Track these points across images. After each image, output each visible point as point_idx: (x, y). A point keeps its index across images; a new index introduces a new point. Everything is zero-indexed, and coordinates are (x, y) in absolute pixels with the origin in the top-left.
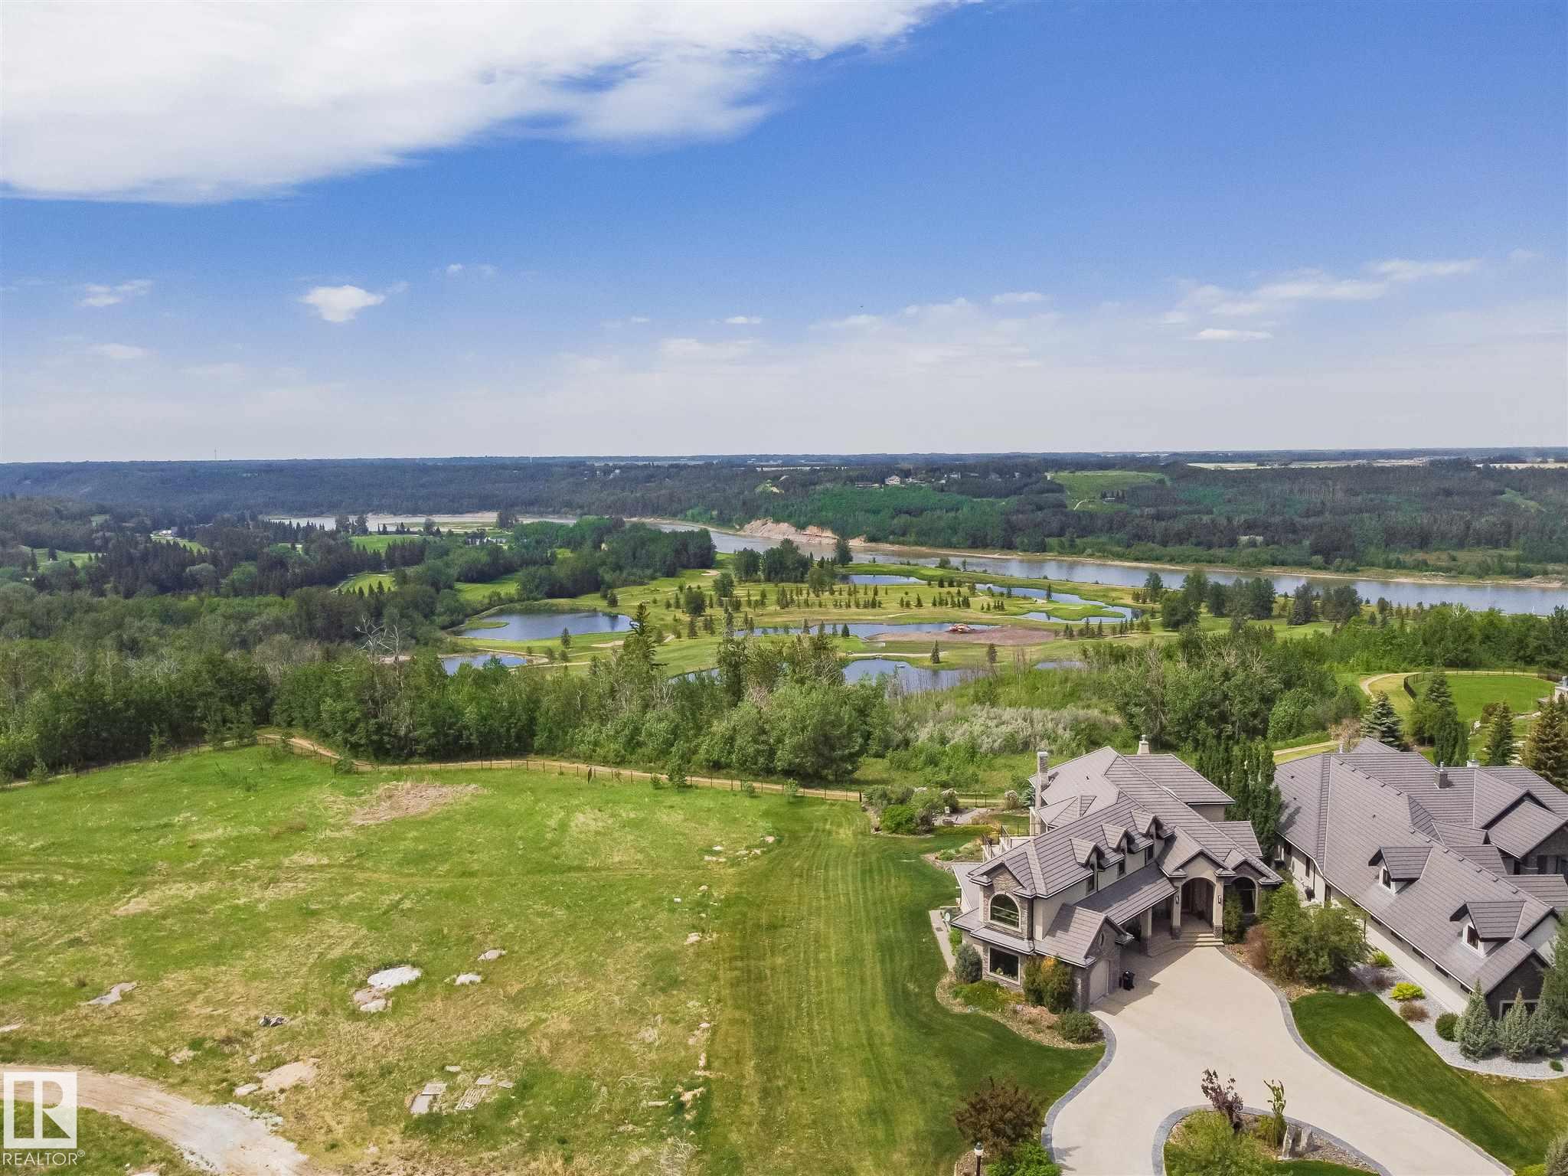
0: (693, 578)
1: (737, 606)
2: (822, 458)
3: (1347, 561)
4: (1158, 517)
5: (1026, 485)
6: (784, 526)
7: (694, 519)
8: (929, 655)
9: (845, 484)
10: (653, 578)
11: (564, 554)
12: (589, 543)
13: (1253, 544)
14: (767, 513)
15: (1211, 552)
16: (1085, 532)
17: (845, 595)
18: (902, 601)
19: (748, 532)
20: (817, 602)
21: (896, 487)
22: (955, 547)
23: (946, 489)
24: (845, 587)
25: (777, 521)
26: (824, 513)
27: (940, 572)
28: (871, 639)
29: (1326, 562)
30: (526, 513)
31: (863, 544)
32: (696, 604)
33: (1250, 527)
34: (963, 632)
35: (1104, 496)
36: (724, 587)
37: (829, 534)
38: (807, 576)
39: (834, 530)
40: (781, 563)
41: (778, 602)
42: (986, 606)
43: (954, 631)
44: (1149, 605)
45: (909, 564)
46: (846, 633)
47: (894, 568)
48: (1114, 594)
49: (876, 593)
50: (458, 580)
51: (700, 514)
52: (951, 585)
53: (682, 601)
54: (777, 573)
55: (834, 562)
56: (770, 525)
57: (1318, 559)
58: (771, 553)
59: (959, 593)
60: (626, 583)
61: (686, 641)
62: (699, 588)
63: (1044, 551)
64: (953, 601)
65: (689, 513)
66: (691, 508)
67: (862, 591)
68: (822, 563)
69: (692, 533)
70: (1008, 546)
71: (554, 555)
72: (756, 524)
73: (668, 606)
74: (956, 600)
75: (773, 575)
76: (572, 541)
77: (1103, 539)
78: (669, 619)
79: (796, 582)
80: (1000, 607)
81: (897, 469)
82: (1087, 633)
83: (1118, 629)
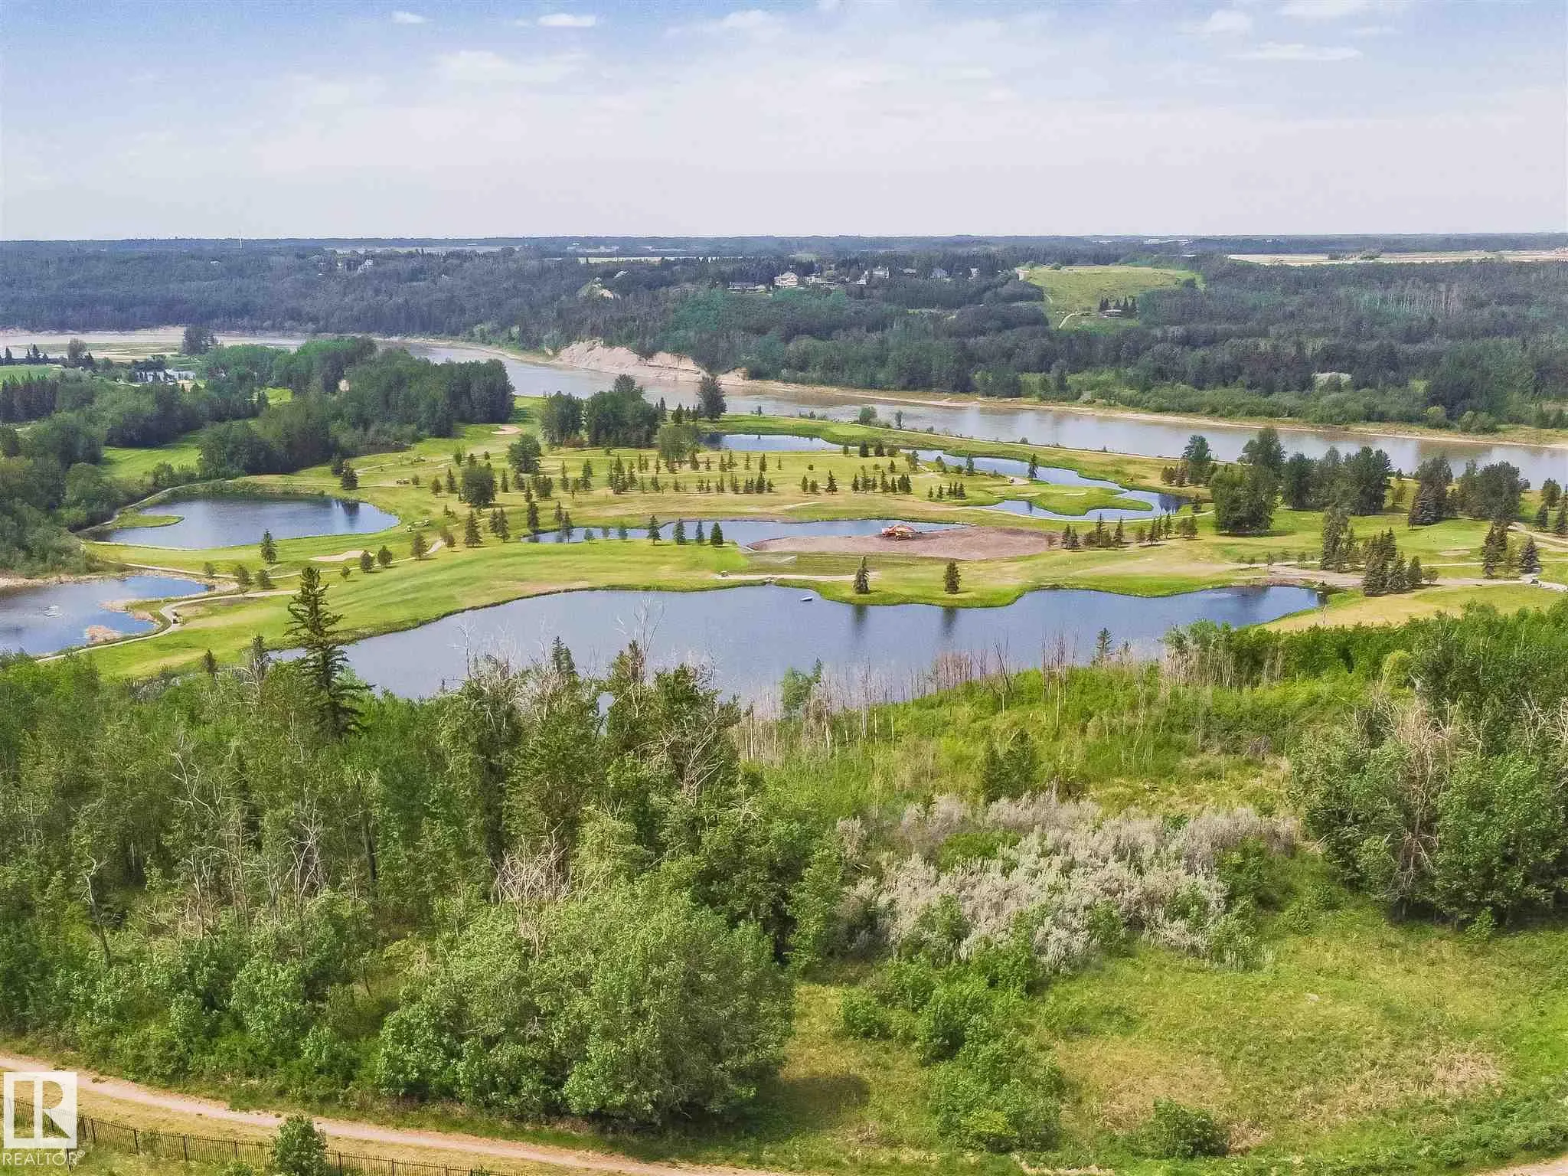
0: (477, 439)
1: (545, 489)
2: (677, 242)
3: (1483, 416)
4: (1188, 341)
5: (987, 288)
6: (622, 353)
7: (485, 340)
8: (853, 578)
9: (713, 285)
10: (418, 440)
11: (278, 397)
12: (317, 381)
13: (1337, 387)
14: (594, 332)
15: (1274, 398)
16: (1080, 363)
17: (715, 467)
18: (805, 479)
19: (566, 360)
20: (671, 482)
21: (792, 291)
22: (882, 389)
23: (867, 293)
24: (714, 455)
25: (610, 344)
26: (682, 332)
27: (861, 431)
28: (758, 547)
29: (1449, 416)
30: (228, 328)
31: (741, 382)
32: (480, 489)
33: (1330, 359)
34: (903, 537)
35: (1104, 306)
36: (525, 457)
37: (689, 364)
38: (656, 439)
39: (698, 359)
40: (615, 416)
41: (612, 482)
42: (936, 492)
43: (890, 535)
44: (1190, 490)
45: (812, 416)
46: (717, 539)
47: (790, 422)
48: (1131, 470)
49: (763, 467)
50: (109, 443)
51: (494, 332)
52: (879, 453)
53: (459, 480)
54: (608, 433)
55: (696, 415)
56: (600, 350)
57: (1437, 411)
58: (600, 399)
59: (892, 467)
60: (372, 449)
61: (462, 552)
62: (487, 456)
63: (1019, 395)
64: (884, 482)
65: (477, 329)
66: (481, 322)
67: (741, 463)
68: (678, 415)
69: (476, 365)
70: (963, 386)
71: (263, 399)
72: (578, 348)
73: (437, 488)
74: (889, 479)
75: (603, 436)
76: (293, 376)
77: (1107, 376)
78: (437, 512)
79: (639, 447)
80: (958, 493)
81: (793, 261)
82: (1100, 539)
83: (1147, 532)
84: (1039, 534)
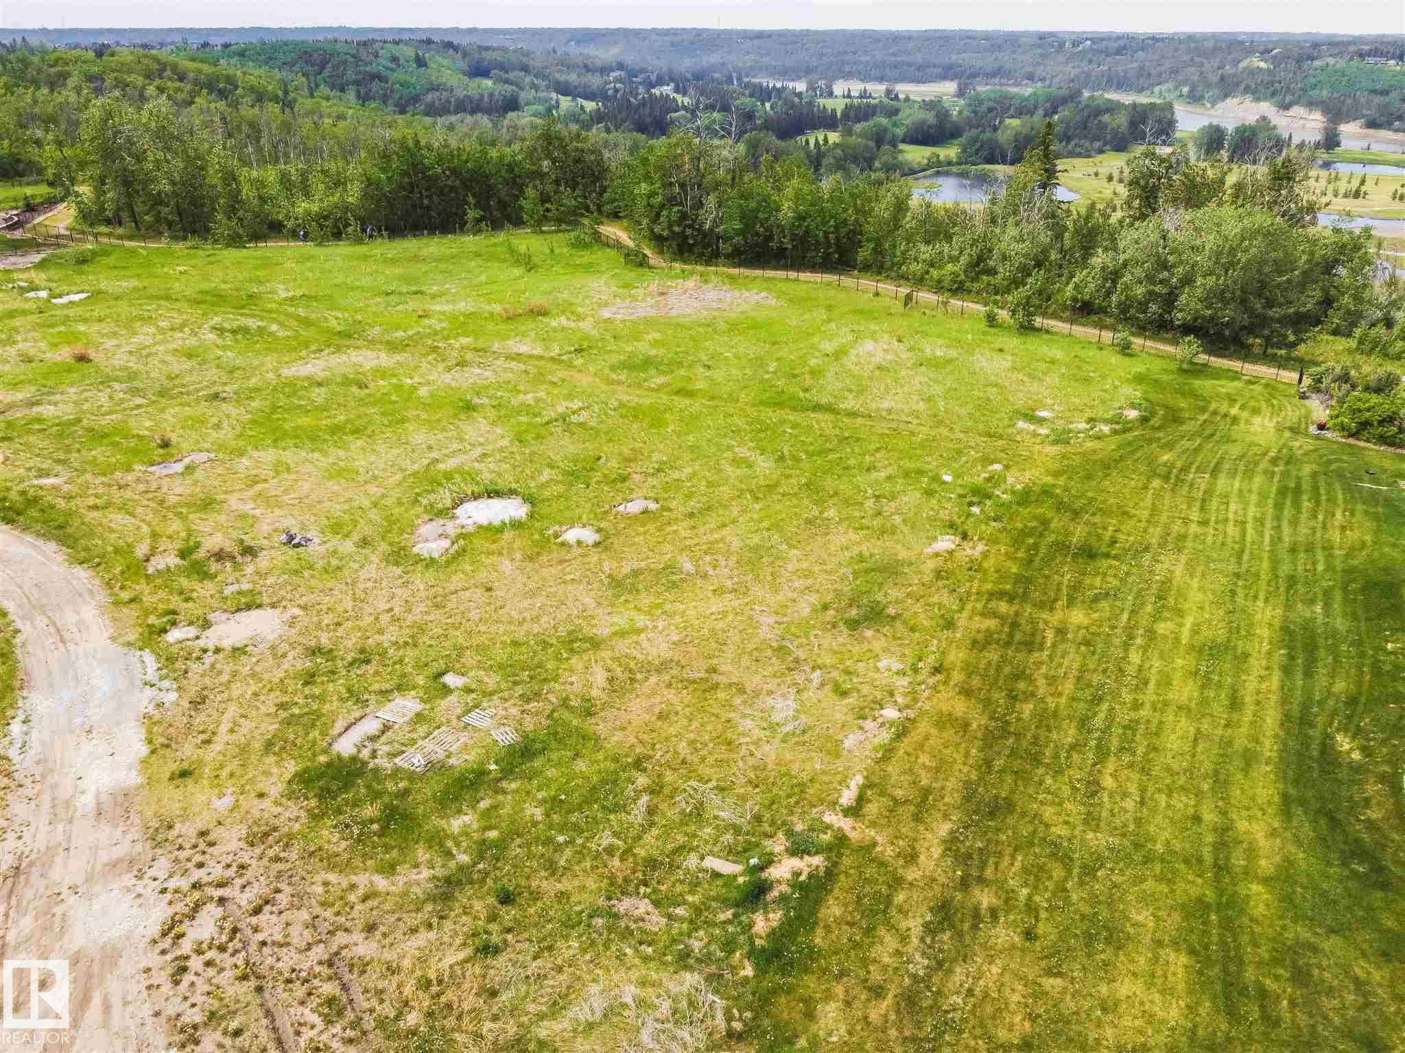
6: (1264, 104)
7: (1161, 96)
9: (1351, 60)
11: (1013, 123)
12: (1040, 113)
14: (1247, 90)
17: (1323, 183)
18: (1396, 192)
19: (1221, 108)
24: (1324, 174)
25: (1258, 100)
26: (1316, 92)
37: (1317, 115)
39: (1326, 111)
40: (1251, 140)
47: (1392, 157)
49: (1363, 182)
50: (903, 141)
51: (1168, 90)
55: (1315, 147)
56: (1248, 102)
58: (1242, 130)
60: (1071, 154)
65: (1157, 87)
66: (1163, 82)
68: (1301, 146)
69: (1154, 105)
71: (1002, 122)
72: (1231, 102)
73: (1110, 179)
75: (1238, 155)
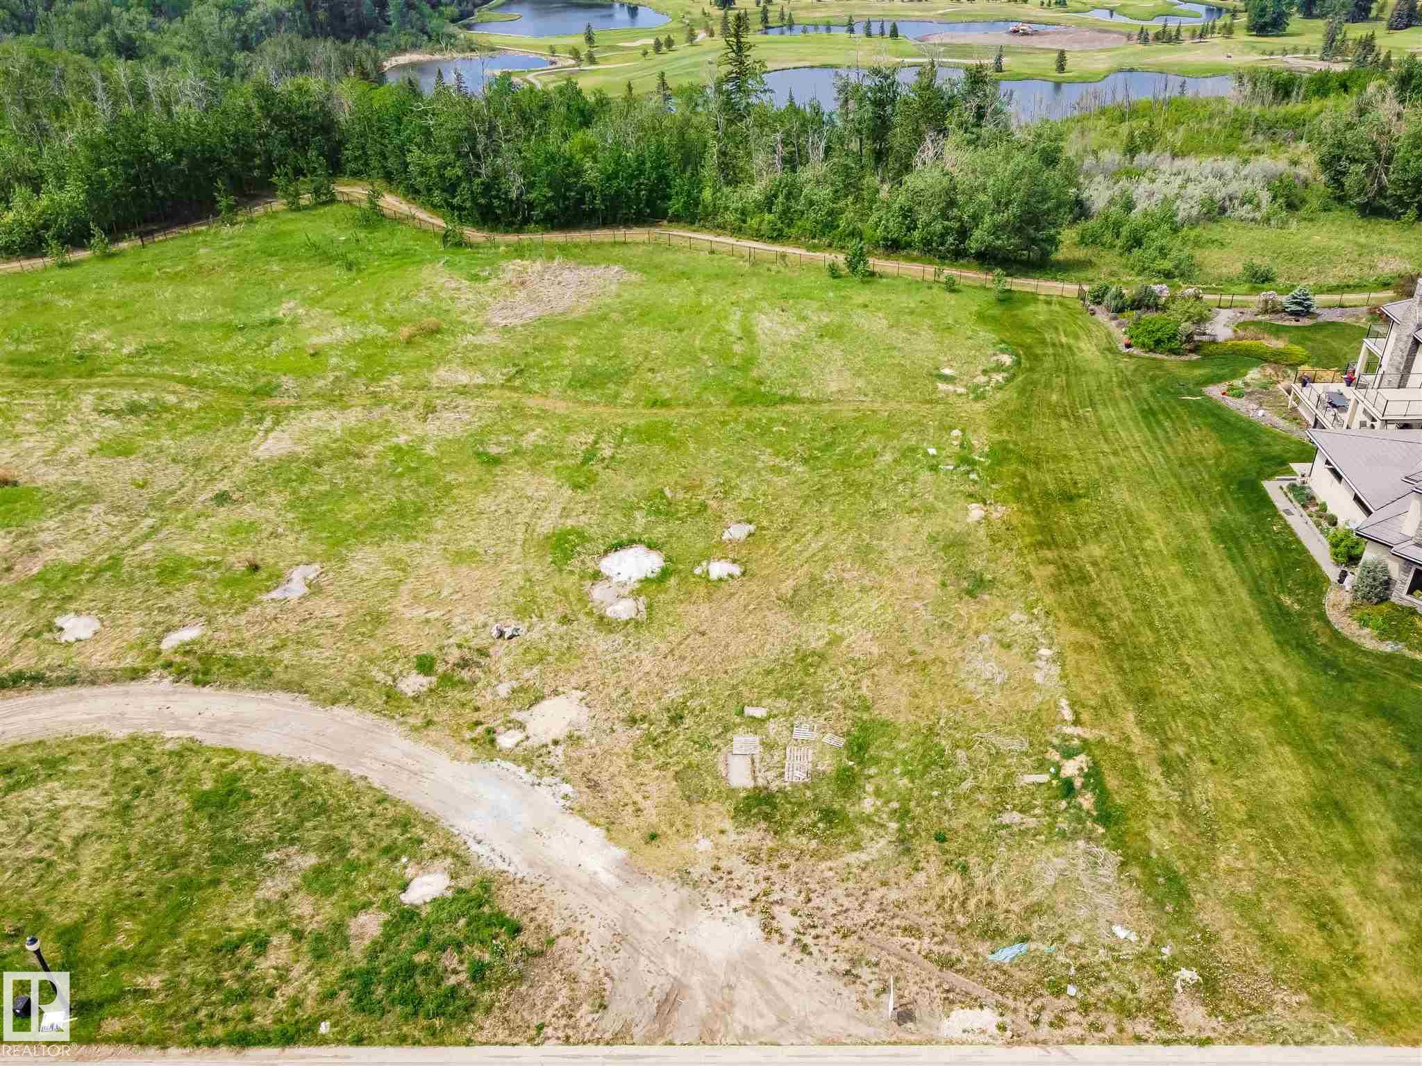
8: (991, 61)
28: (922, 40)
34: (1025, 34)
42: (1046, 2)
43: (1015, 32)
44: (1229, 3)
46: (894, 33)
61: (719, 41)
78: (697, 13)
80: (1061, 3)
82: (1165, 37)
83: (1198, 32)
84: (1121, 33)
